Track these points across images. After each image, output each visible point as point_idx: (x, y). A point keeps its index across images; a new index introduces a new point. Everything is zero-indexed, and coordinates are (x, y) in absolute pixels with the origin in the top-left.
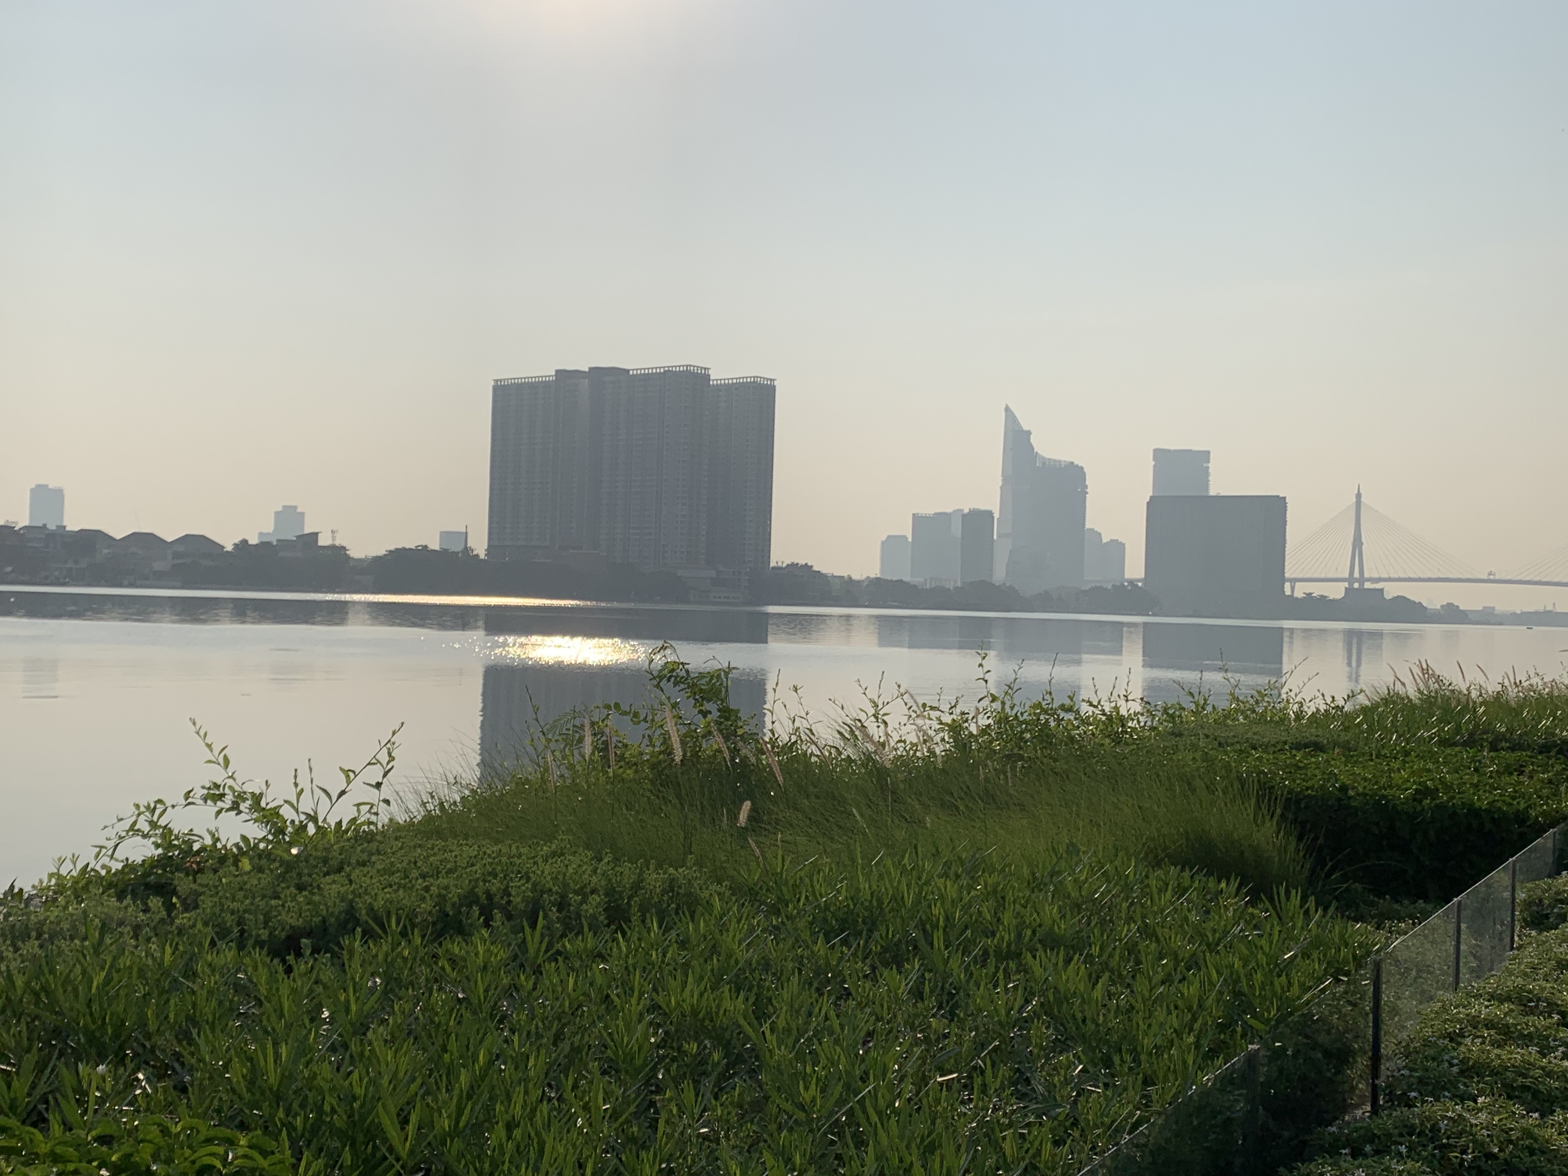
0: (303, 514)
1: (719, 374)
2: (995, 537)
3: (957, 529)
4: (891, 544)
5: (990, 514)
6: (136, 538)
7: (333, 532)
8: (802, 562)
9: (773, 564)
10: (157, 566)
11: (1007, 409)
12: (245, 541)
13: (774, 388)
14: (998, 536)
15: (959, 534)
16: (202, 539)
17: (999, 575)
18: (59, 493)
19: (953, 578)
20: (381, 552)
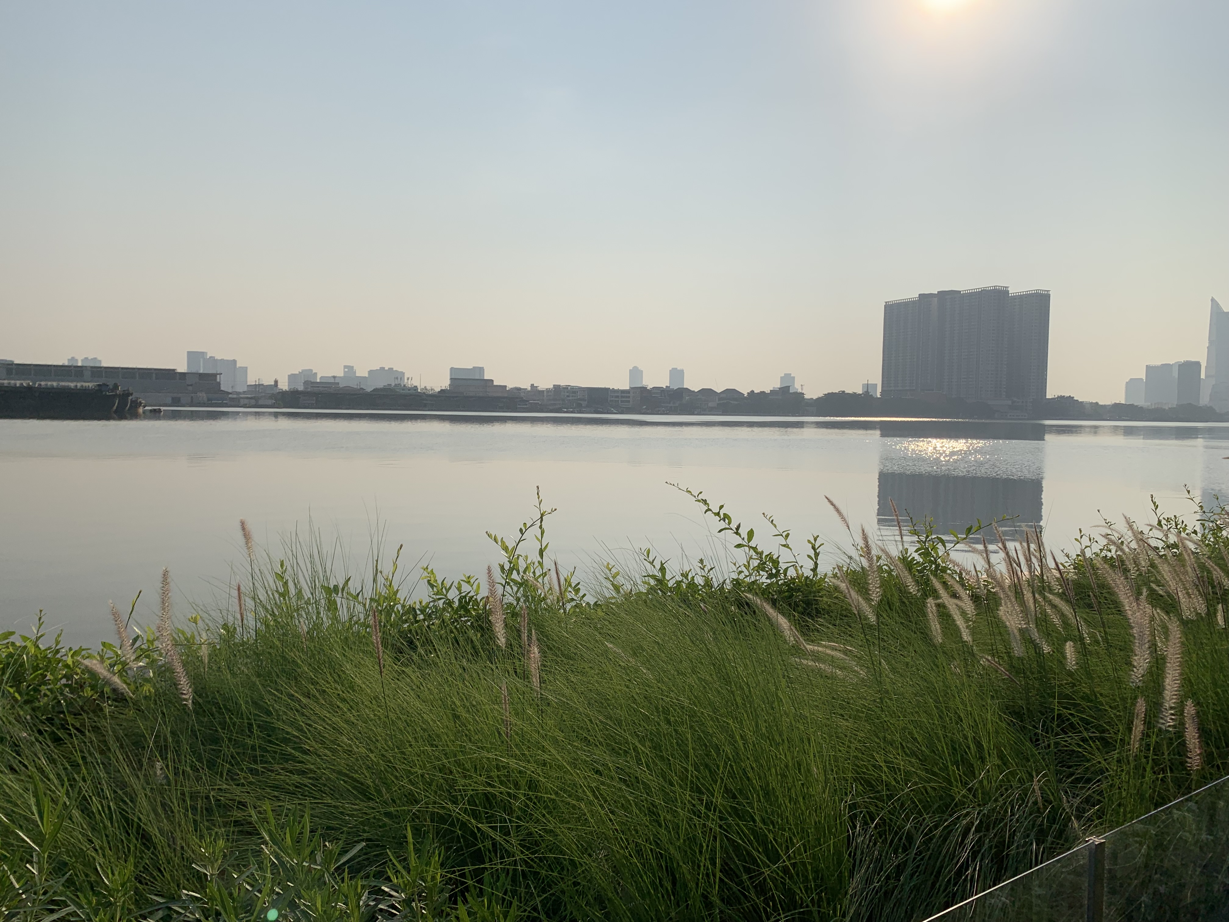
0: (794, 377)
1: (1013, 290)
2: (1203, 376)
3: (1175, 374)
4: (1132, 384)
5: (1198, 364)
6: (703, 391)
7: (802, 386)
8: (1067, 395)
9: (1049, 396)
10: (711, 404)
11: (1213, 300)
12: (752, 391)
13: (1048, 296)
14: (1206, 377)
15: (1177, 376)
16: (734, 391)
17: (1204, 400)
18: (682, 371)
19: (1171, 401)
20: (821, 395)
